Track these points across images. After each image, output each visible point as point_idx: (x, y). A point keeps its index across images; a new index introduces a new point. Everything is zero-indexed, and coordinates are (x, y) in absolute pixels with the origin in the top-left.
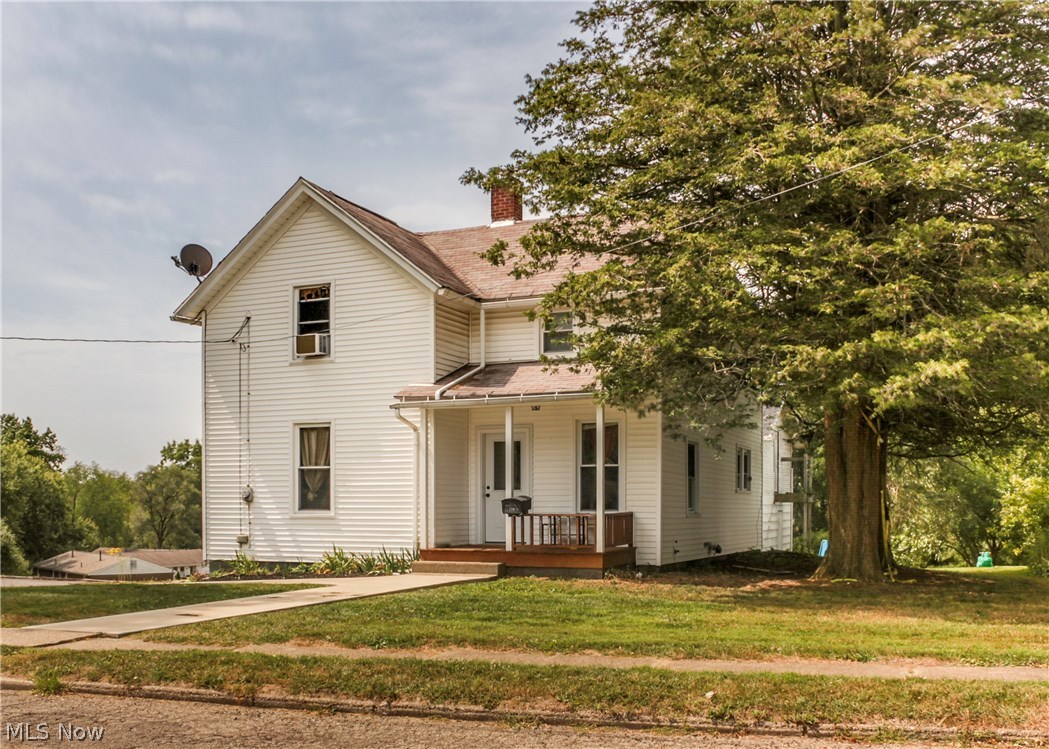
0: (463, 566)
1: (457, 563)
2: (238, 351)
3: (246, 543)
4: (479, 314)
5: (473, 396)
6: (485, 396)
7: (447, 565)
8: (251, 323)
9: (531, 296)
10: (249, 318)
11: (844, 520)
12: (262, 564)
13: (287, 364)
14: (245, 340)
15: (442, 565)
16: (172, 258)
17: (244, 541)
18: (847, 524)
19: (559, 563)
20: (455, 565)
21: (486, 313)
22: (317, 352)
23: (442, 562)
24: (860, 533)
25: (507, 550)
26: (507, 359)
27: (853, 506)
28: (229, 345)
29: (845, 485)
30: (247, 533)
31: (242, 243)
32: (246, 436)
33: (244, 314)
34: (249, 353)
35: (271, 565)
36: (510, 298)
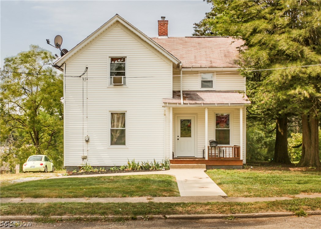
0: (192, 165)
1: (189, 165)
2: (82, 81)
3: (86, 159)
4: (180, 72)
5: (196, 104)
6: (201, 104)
7: (185, 166)
8: (88, 70)
9: (201, 67)
10: (87, 68)
11: (310, 148)
12: (94, 167)
13: (106, 87)
14: (86, 77)
15: (183, 166)
16: (47, 40)
17: (84, 158)
18: (311, 149)
19: (226, 164)
20: (188, 165)
21: (182, 72)
22: (122, 84)
23: (183, 165)
24: (315, 152)
25: (206, 159)
26: (188, 89)
27: (313, 143)
28: (79, 78)
29: (310, 137)
30: (85, 155)
31: (88, 37)
32: (86, 116)
33: (85, 66)
34: (87, 82)
35: (98, 167)
36: (193, 68)
